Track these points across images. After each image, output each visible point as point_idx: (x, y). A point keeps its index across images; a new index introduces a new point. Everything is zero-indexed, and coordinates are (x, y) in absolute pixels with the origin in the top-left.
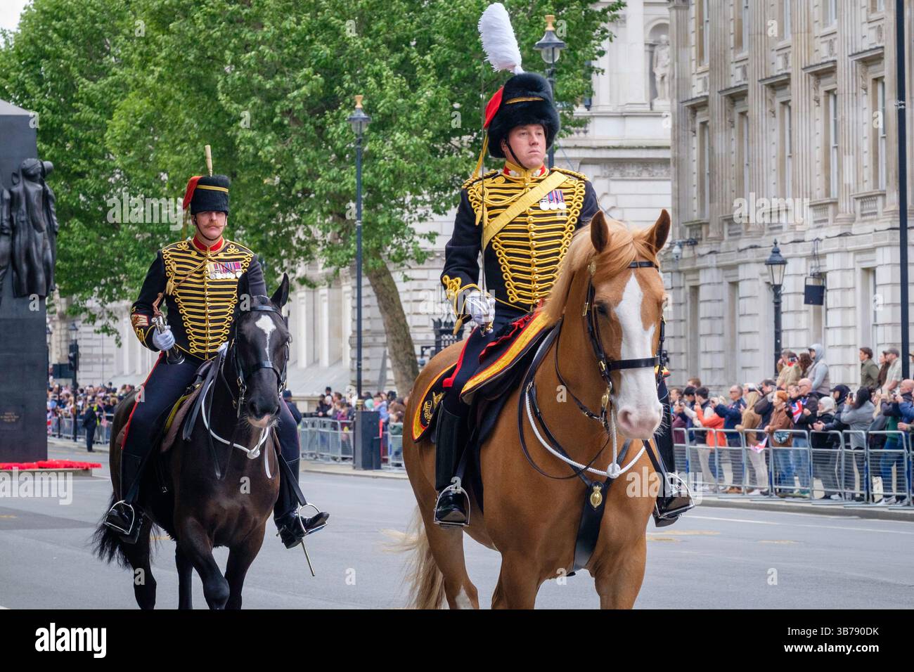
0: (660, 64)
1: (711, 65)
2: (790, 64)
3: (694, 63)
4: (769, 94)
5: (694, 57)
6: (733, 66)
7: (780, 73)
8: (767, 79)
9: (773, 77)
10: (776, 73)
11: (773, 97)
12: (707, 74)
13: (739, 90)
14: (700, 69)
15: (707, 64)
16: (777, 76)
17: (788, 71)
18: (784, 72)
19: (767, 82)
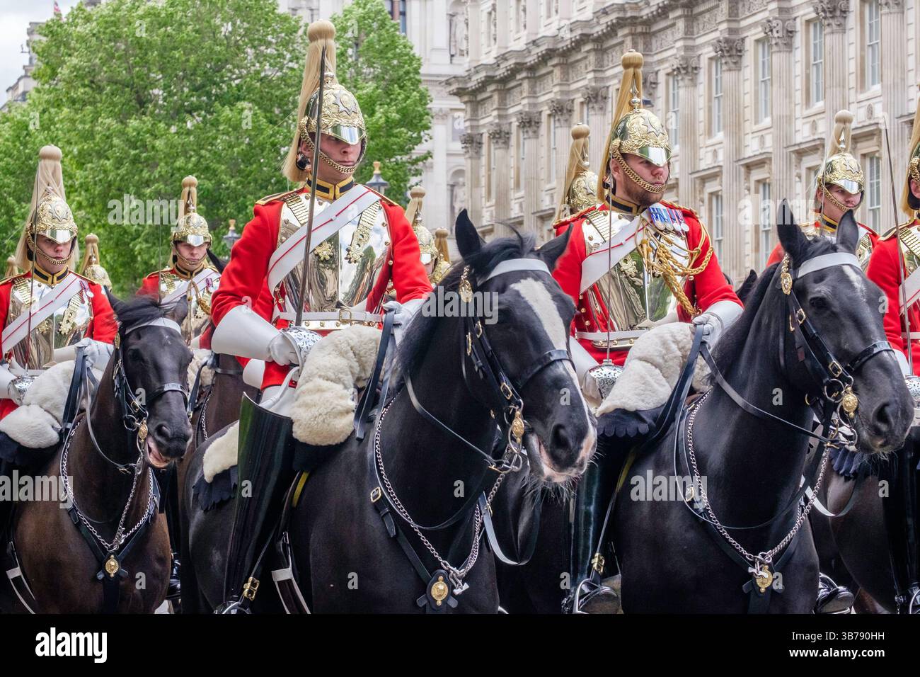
0: (458, 199)
1: (496, 201)
2: (555, 201)
3: (484, 199)
4: (539, 223)
5: (484, 195)
6: (513, 202)
7: (547, 208)
8: (538, 212)
9: (542, 211)
10: (544, 208)
11: (542, 226)
12: (493, 208)
13: (517, 220)
14: (488, 204)
15: (493, 201)
16: (545, 211)
17: (554, 206)
18: (551, 207)
19: (538, 214)
